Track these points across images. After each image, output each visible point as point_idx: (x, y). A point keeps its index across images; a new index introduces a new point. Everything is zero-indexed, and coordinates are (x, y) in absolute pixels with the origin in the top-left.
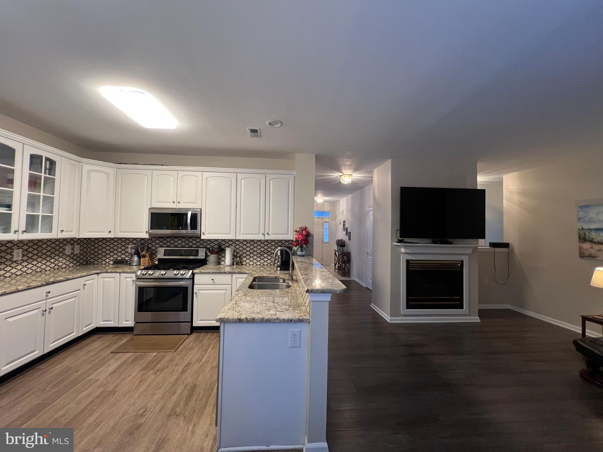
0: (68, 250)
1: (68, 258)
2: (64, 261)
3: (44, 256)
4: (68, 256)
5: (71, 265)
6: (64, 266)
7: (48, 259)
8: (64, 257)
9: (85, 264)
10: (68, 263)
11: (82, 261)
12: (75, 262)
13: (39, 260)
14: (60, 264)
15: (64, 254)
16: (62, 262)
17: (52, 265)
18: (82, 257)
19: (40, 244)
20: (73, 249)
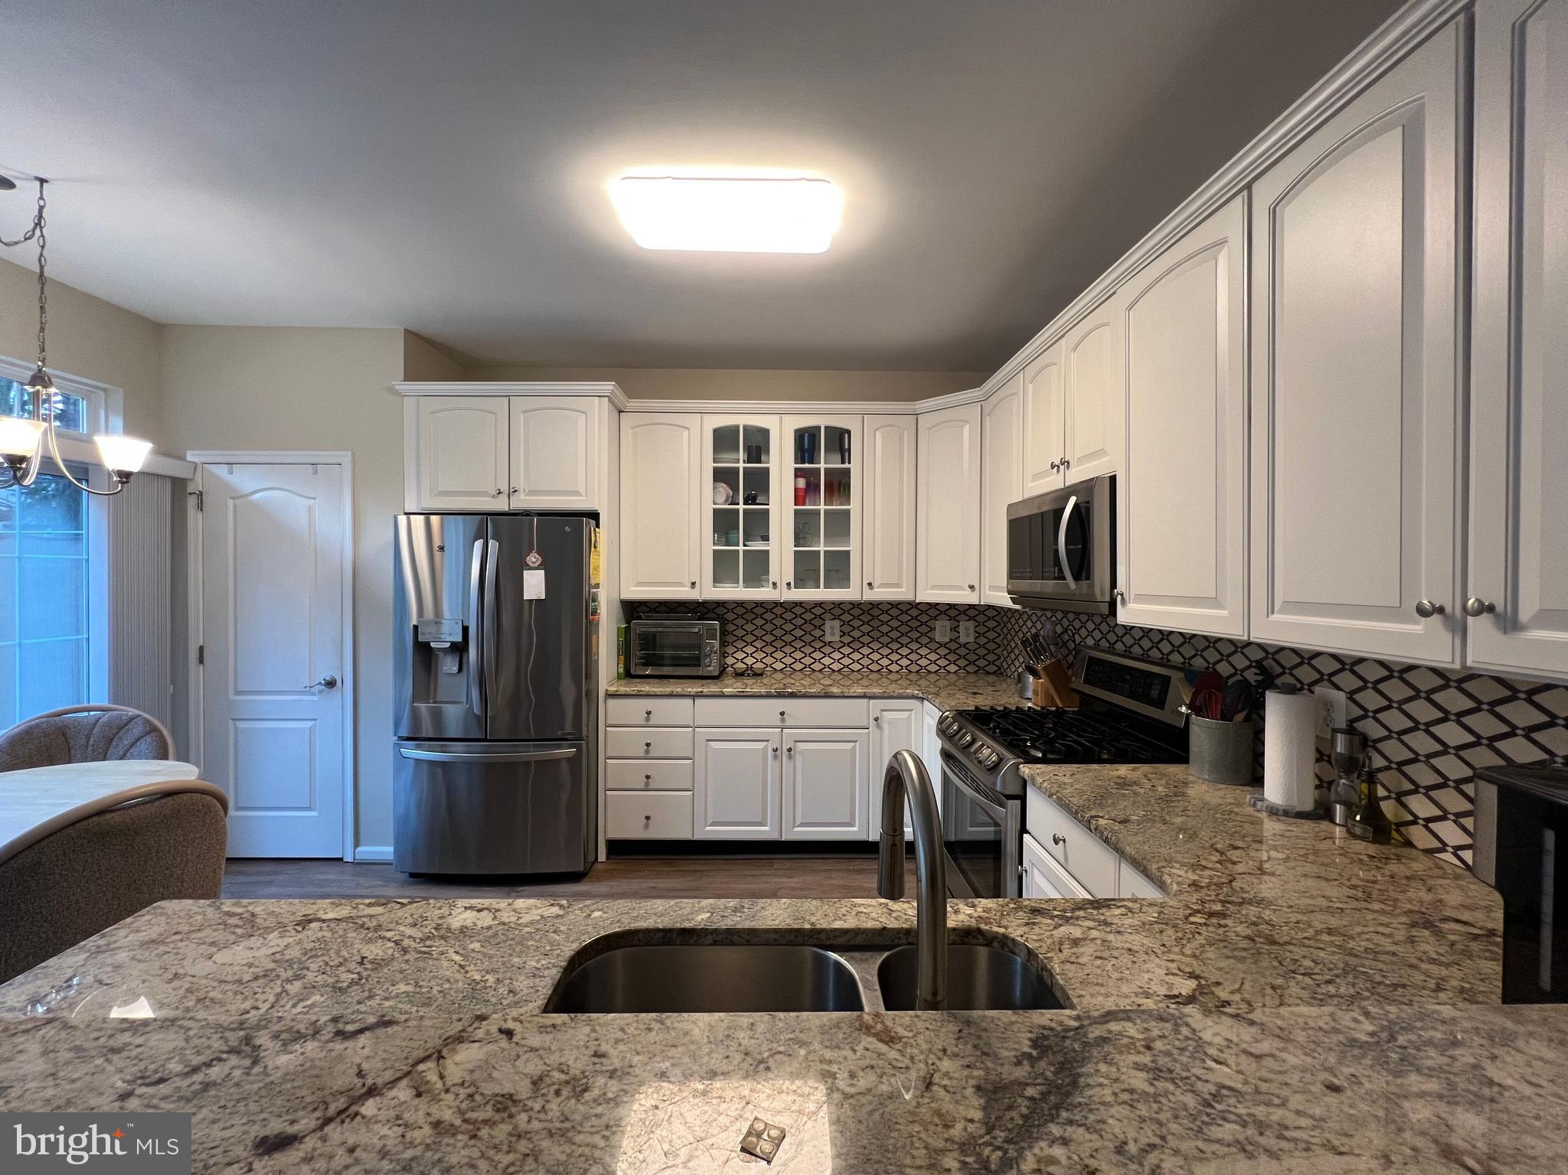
0: (942, 631)
1: (943, 651)
2: (933, 657)
3: (885, 640)
4: (941, 645)
5: (953, 668)
6: (933, 668)
7: (895, 646)
8: (933, 646)
9: (994, 673)
10: (942, 662)
11: (982, 663)
12: (962, 663)
13: (875, 646)
14: (923, 662)
15: (932, 640)
16: (928, 659)
17: (905, 662)
18: (982, 652)
19: (875, 612)
20: (955, 629)
